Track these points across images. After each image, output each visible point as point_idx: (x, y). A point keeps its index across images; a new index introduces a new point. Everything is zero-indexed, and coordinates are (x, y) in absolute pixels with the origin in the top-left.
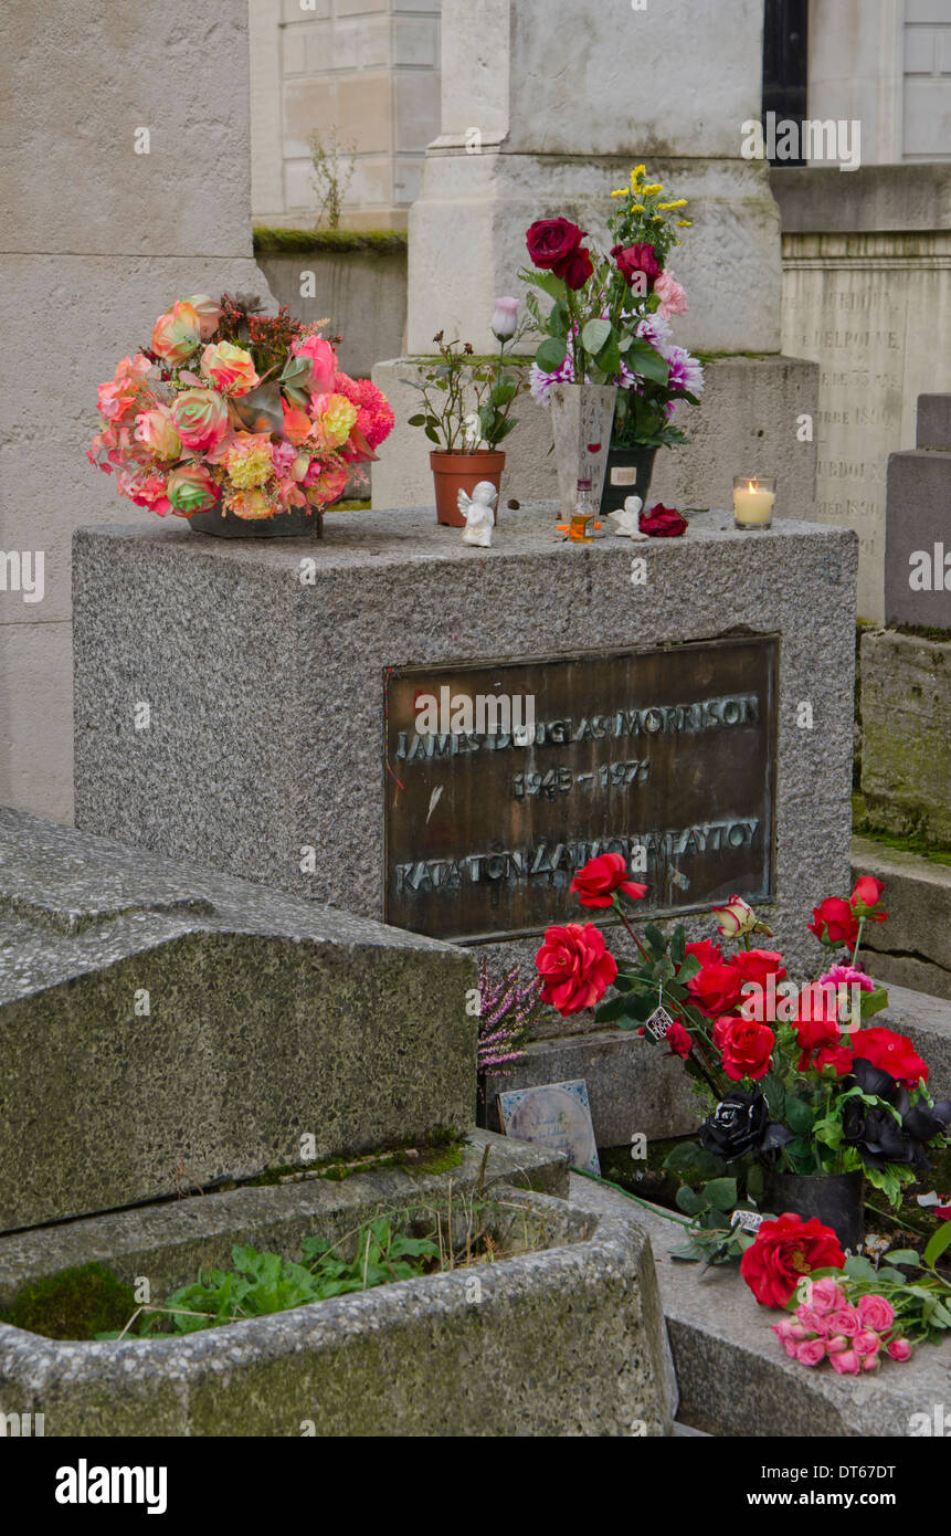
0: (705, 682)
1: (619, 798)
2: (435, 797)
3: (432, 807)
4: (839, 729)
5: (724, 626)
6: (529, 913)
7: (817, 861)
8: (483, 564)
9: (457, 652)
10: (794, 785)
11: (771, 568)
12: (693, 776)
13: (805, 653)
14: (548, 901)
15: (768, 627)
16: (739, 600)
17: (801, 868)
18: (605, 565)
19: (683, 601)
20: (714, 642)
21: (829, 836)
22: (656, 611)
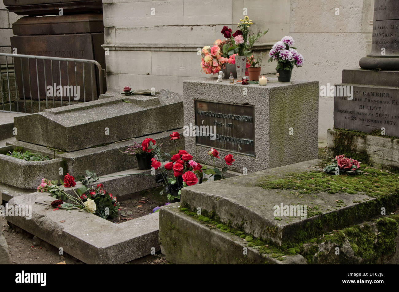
0: (243, 112)
1: (230, 130)
2: (203, 121)
3: (202, 123)
4: (266, 127)
5: (244, 102)
6: (216, 145)
7: (263, 152)
8: (207, 84)
9: (203, 98)
10: (258, 136)
11: (252, 93)
12: (241, 129)
13: (259, 111)
14: (219, 145)
15: (252, 104)
16: (247, 98)
17: (260, 152)
18: (224, 87)
19: (237, 96)
20: (242, 105)
21: (265, 148)
22: (233, 97)
